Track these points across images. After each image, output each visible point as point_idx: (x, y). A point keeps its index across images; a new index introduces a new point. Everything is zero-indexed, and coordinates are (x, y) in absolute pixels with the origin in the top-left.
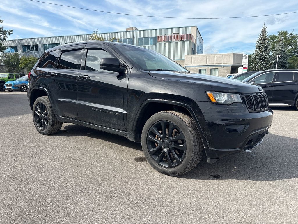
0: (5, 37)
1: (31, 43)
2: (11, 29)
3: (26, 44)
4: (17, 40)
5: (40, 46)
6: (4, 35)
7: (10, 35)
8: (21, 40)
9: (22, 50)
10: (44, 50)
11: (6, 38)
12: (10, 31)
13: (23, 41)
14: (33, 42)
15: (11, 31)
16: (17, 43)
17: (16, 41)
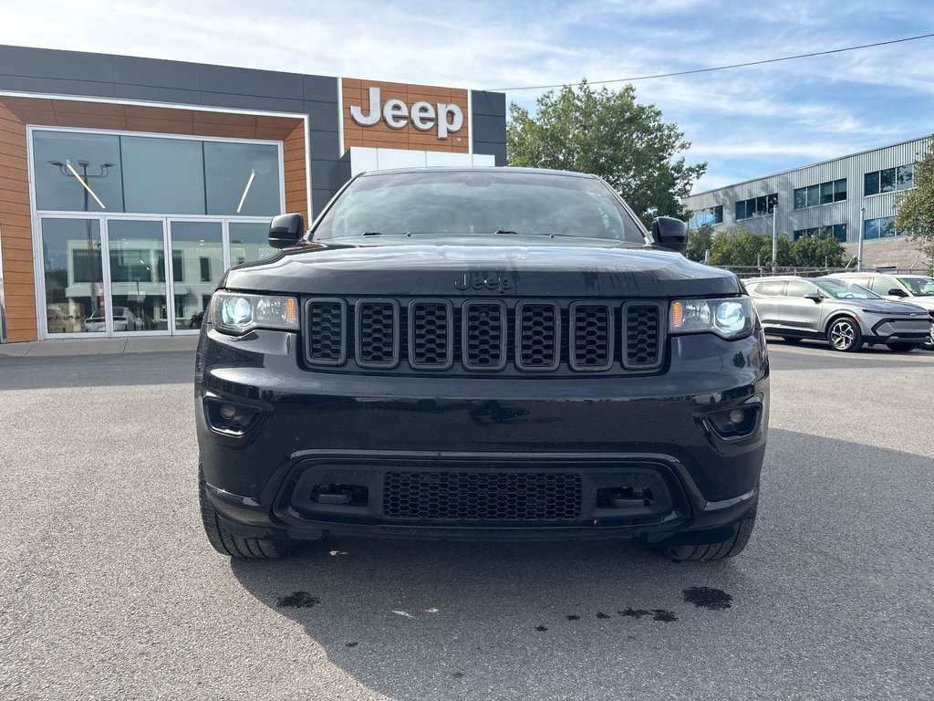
0: (686, 184)
1: (758, 192)
2: (701, 163)
3: (745, 197)
4: (722, 189)
5: (785, 196)
6: (686, 181)
7: (698, 178)
8: (732, 187)
9: (734, 215)
10: (793, 207)
11: (688, 187)
12: (698, 166)
13: (737, 190)
14: (766, 187)
15: (703, 167)
16: (722, 197)
17: (720, 193)
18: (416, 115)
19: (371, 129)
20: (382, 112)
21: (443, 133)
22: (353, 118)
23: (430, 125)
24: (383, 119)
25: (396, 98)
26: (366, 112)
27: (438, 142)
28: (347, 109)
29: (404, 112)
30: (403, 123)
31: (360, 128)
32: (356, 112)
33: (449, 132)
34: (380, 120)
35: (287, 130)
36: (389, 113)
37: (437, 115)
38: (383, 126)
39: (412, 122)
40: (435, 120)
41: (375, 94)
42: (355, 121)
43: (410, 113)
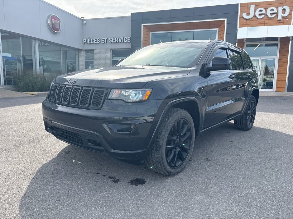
18: (269, 12)
19: (249, 20)
20: (255, 13)
21: (280, 18)
22: (243, 17)
23: (274, 15)
24: (255, 16)
25: (261, 8)
26: (248, 14)
27: (277, 22)
28: (241, 14)
29: (264, 12)
30: (263, 16)
31: (246, 20)
32: (244, 15)
33: (282, 17)
34: (254, 17)
35: (219, 25)
36: (257, 13)
37: (278, 11)
38: (255, 18)
39: (267, 16)
40: (277, 14)
41: (252, 7)
42: (244, 18)
43: (266, 12)
